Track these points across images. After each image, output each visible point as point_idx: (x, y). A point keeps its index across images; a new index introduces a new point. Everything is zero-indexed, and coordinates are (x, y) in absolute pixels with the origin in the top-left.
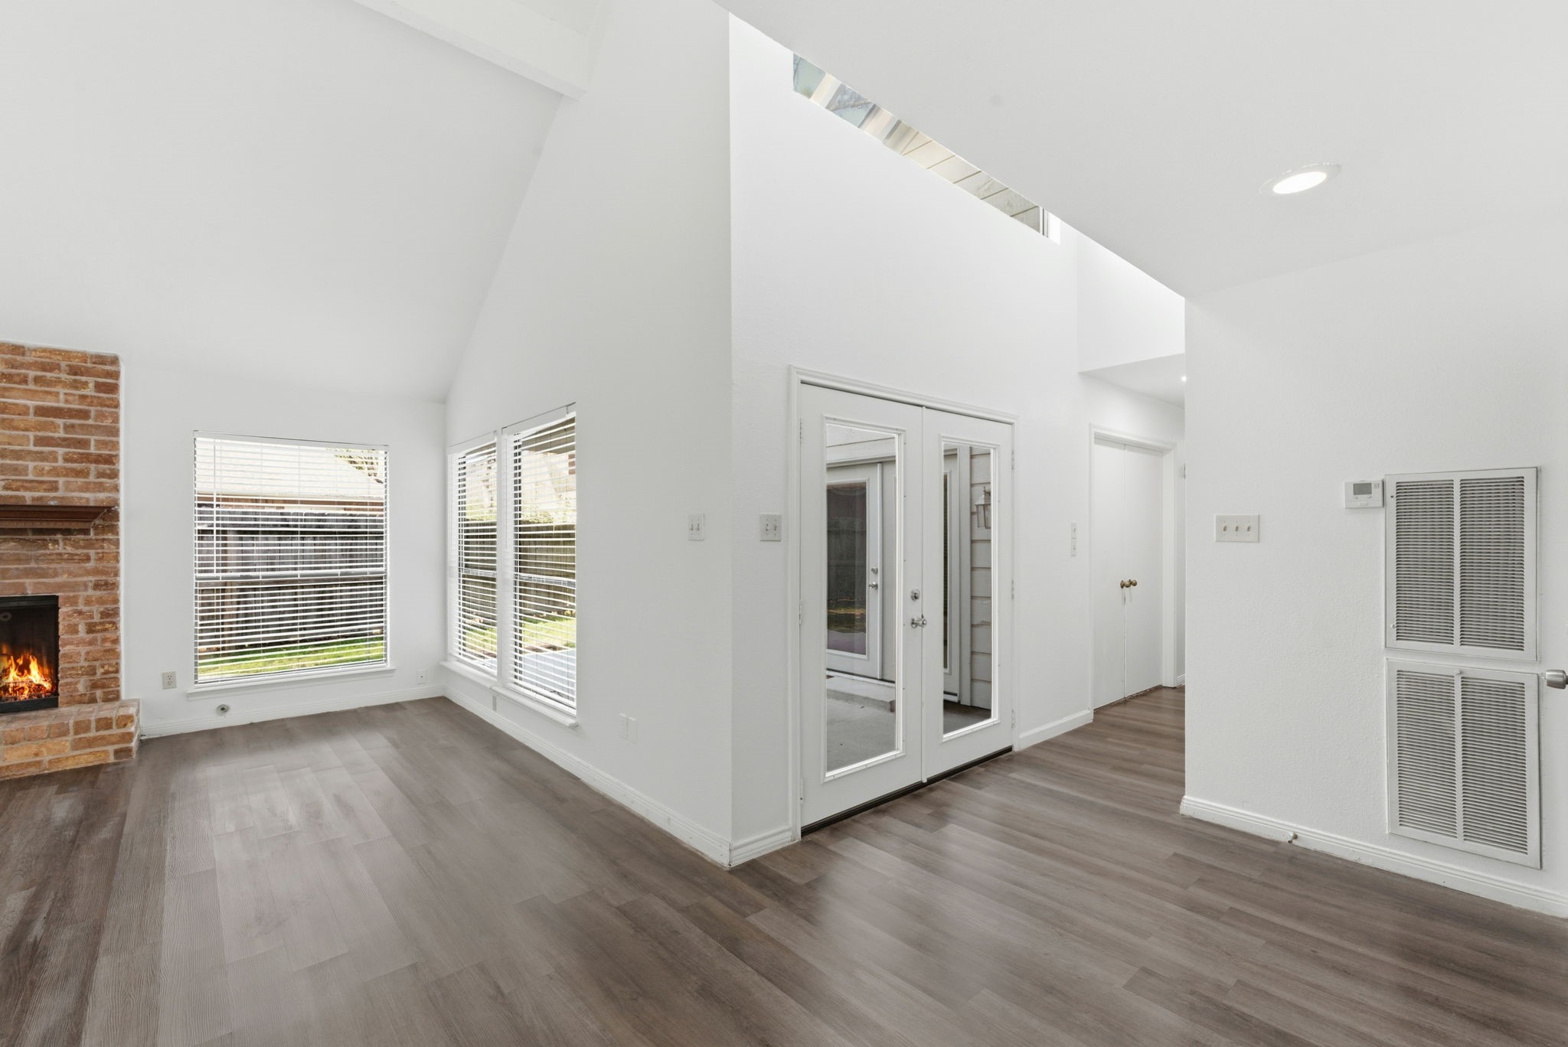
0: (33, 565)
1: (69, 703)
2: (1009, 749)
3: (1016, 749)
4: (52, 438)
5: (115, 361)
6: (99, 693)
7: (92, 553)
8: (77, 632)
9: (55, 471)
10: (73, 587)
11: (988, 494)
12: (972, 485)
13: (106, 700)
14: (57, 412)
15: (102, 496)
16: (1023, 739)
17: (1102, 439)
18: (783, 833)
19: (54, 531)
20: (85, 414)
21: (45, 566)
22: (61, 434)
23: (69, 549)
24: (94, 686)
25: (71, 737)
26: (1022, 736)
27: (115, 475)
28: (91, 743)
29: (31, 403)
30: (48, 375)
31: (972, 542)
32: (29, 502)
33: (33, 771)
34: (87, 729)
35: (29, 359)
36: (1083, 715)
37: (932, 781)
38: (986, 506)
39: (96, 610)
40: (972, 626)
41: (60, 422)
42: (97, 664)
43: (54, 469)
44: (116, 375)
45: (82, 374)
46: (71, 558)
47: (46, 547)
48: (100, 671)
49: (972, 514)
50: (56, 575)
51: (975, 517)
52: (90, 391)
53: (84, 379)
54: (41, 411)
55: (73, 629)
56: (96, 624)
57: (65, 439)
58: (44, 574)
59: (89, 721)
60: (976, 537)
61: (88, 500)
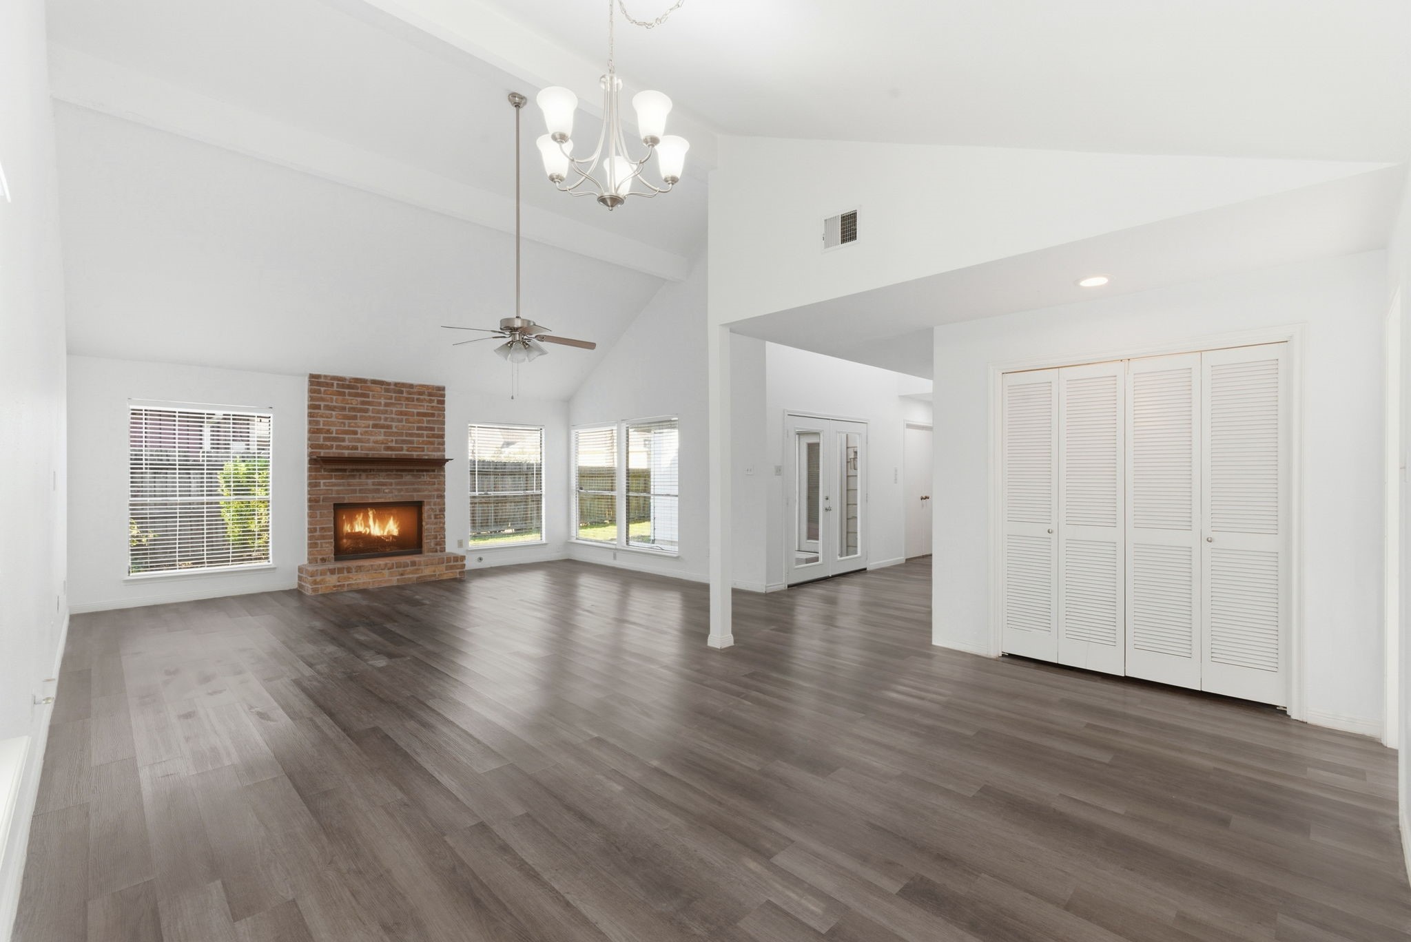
0: (416, 486)
1: (428, 552)
2: (865, 569)
3: (868, 569)
4: (422, 427)
5: (443, 389)
6: (438, 548)
7: (436, 480)
8: (431, 518)
9: (423, 442)
10: (429, 497)
11: (856, 453)
12: (847, 448)
13: (441, 551)
14: (425, 415)
15: (439, 454)
16: (871, 565)
17: (909, 426)
18: (780, 584)
19: (423, 471)
20: (433, 415)
21: (420, 487)
22: (425, 425)
23: (428, 479)
24: (436, 544)
25: (445, 564)
26: (871, 564)
27: (443, 444)
28: (451, 567)
29: (415, 411)
30: (421, 397)
31: (848, 476)
32: (415, 457)
33: (433, 579)
34: (450, 562)
35: (415, 390)
36: (900, 559)
37: (834, 576)
38: (855, 458)
39: (437, 507)
40: (848, 519)
41: (425, 419)
42: (438, 533)
43: (423, 441)
44: (443, 396)
45: (432, 396)
46: (429, 483)
47: (420, 478)
48: (439, 537)
49: (847, 462)
50: (424, 491)
51: (849, 464)
52: (435, 404)
53: (433, 398)
54: (419, 414)
55: (429, 517)
56: (438, 515)
57: (427, 427)
58: (419, 491)
59: (444, 558)
60: (849, 474)
61: (434, 455)
